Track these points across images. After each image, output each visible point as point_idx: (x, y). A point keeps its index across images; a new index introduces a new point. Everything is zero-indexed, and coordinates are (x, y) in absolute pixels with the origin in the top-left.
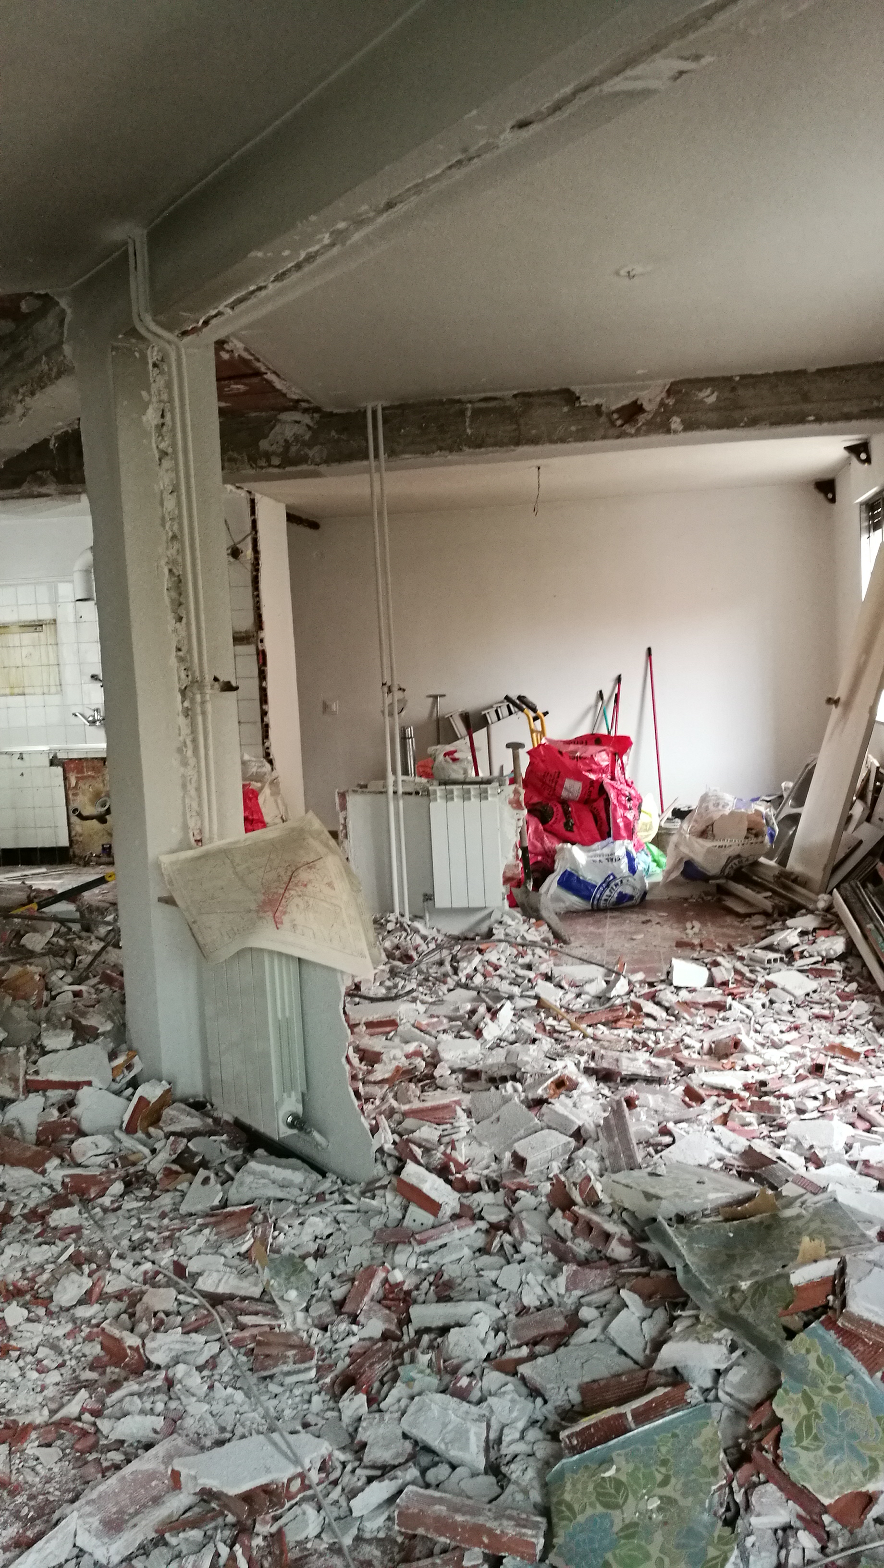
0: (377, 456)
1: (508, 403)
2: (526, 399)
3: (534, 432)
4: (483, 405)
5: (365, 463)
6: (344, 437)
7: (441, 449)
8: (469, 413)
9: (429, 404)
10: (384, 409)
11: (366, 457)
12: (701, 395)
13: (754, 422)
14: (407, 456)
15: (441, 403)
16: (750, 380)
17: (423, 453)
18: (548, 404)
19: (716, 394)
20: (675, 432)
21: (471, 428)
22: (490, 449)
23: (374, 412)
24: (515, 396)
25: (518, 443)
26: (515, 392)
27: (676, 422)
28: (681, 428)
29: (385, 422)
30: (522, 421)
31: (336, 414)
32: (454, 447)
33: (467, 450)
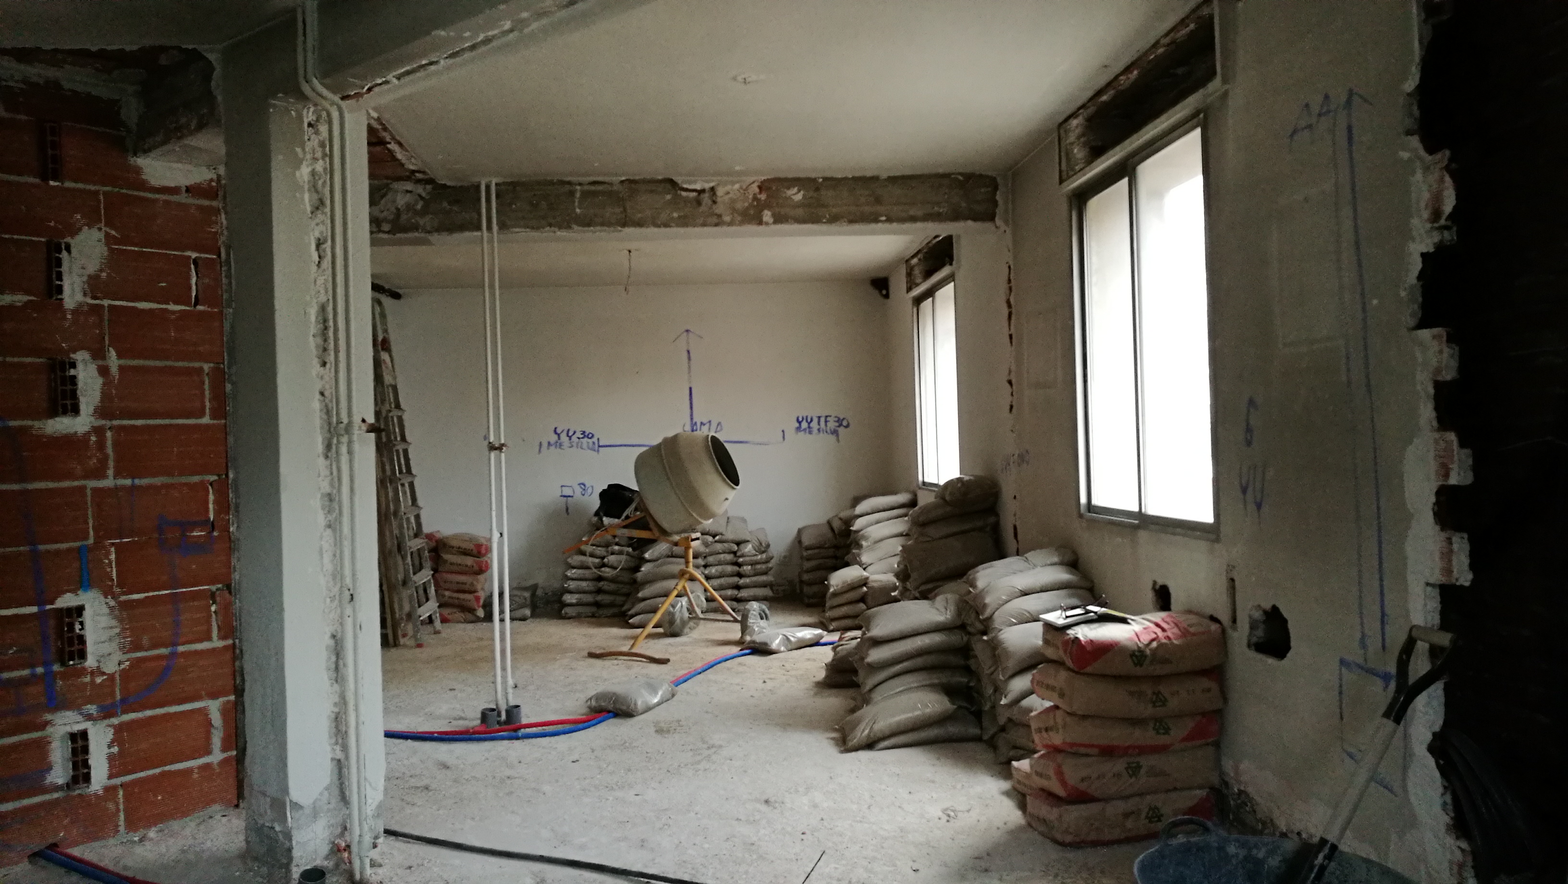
0: (489, 228)
1: (615, 188)
2: (633, 185)
3: (639, 215)
4: (593, 188)
5: (478, 234)
6: (455, 208)
7: (550, 225)
8: (578, 195)
9: (538, 183)
10: (496, 184)
11: (478, 228)
12: (790, 192)
13: (834, 219)
14: (517, 230)
15: (551, 183)
16: (832, 182)
17: (533, 228)
18: (652, 191)
19: (802, 192)
20: (767, 224)
21: (580, 208)
22: (598, 228)
23: (488, 187)
24: (622, 182)
25: (624, 225)
26: (623, 178)
27: (767, 216)
28: (771, 220)
29: (497, 196)
30: (628, 205)
31: (449, 187)
32: (566, 225)
33: (575, 227)
